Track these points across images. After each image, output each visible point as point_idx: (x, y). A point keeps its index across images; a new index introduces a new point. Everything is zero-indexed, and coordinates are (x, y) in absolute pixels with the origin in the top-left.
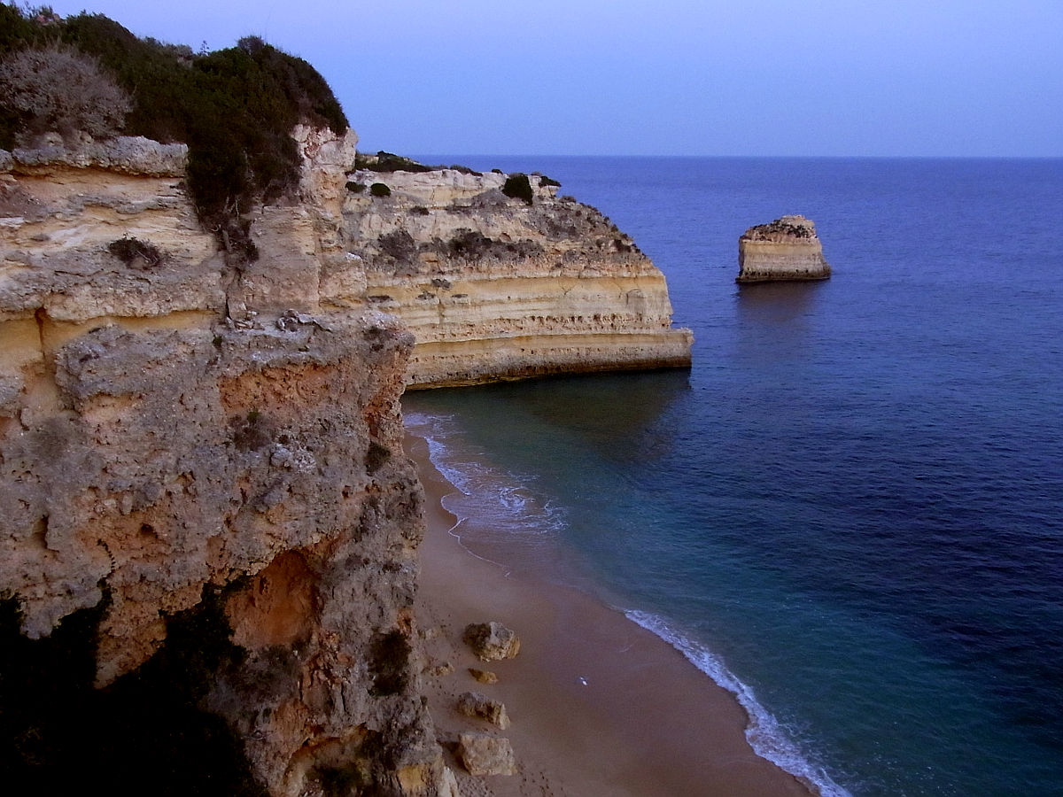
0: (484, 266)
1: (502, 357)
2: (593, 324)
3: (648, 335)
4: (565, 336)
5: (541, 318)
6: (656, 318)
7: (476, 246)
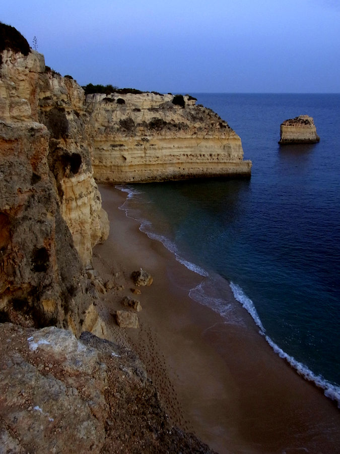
0: (163, 133)
1: (170, 170)
2: (209, 158)
3: (233, 163)
4: (198, 163)
5: (187, 155)
6: (236, 156)
7: (160, 125)
